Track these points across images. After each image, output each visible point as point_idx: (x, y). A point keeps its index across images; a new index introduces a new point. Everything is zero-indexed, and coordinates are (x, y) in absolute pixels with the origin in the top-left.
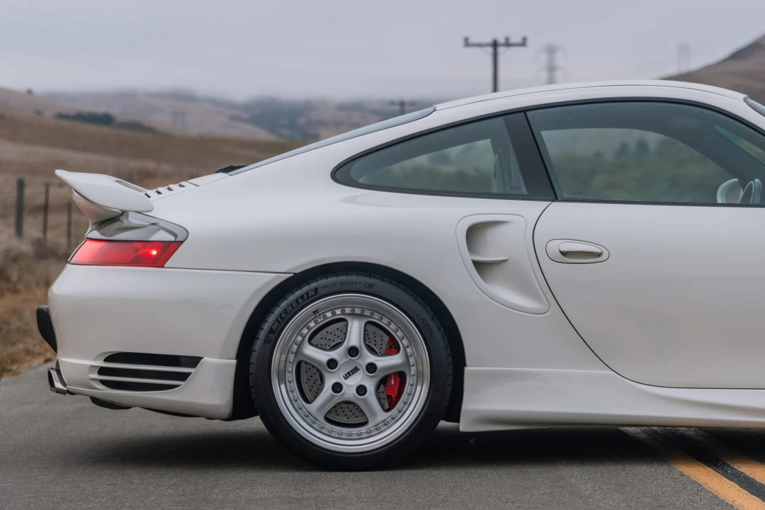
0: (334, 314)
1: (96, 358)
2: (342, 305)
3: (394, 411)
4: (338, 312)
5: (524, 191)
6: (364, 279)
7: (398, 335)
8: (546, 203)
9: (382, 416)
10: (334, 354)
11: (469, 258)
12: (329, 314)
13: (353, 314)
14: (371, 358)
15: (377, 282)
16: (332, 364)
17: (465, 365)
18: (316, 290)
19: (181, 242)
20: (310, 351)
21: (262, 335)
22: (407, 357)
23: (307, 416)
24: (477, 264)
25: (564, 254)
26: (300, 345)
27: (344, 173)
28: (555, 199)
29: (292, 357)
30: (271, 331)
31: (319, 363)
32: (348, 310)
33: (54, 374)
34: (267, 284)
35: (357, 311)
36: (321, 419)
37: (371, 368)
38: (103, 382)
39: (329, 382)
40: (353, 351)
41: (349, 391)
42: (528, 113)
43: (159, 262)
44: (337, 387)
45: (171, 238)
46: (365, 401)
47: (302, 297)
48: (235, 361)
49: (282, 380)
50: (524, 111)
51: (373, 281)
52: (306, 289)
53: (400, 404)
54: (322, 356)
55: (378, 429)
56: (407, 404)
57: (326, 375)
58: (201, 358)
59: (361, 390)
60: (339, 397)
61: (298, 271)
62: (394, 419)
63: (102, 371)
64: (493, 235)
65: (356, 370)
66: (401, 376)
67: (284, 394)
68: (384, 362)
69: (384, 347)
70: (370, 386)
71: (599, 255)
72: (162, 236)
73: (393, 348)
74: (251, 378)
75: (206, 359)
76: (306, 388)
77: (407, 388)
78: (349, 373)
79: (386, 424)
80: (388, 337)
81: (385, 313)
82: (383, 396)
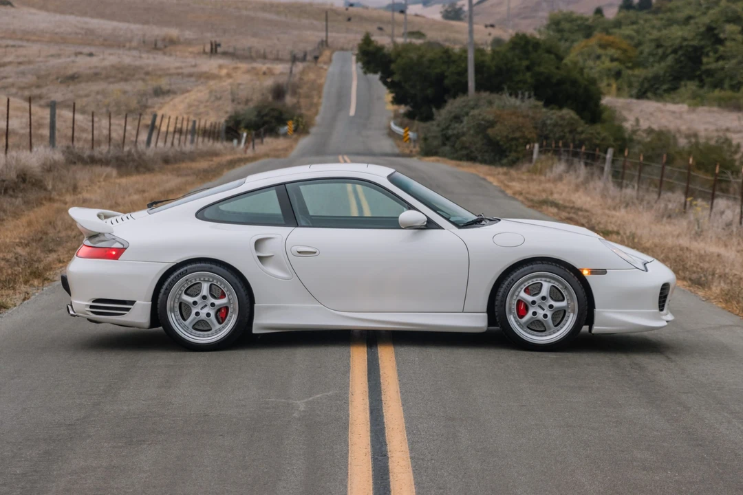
0: (196, 281)
1: (89, 301)
2: (200, 276)
3: (224, 324)
4: (198, 279)
5: (283, 222)
6: (209, 265)
7: (225, 290)
8: (291, 228)
9: (218, 326)
10: (196, 299)
11: (256, 254)
12: (193, 281)
13: (204, 281)
14: (212, 300)
15: (213, 266)
16: (195, 303)
17: (255, 303)
18: (186, 270)
19: (126, 249)
20: (186, 298)
21: (162, 291)
22: (229, 300)
23: (184, 327)
24: (260, 258)
25: (299, 252)
26: (181, 295)
27: (201, 214)
28: (297, 225)
29: (177, 300)
30: (166, 289)
31: (189, 303)
32: (202, 279)
33: (70, 307)
34: (164, 268)
35: (206, 279)
36: (190, 327)
37: (213, 305)
38: (92, 312)
39: (194, 312)
40: (204, 297)
41: (203, 316)
42: (286, 185)
43: (116, 257)
44: (197, 314)
45: (122, 246)
46: (210, 320)
47: (180, 274)
48: (151, 303)
49: (172, 310)
50: (284, 184)
52: (182, 270)
53: (226, 321)
54: (190, 300)
55: (217, 332)
56: (229, 321)
57: (192, 308)
58: (135, 301)
59: (208, 315)
60: (198, 318)
61: (178, 262)
62: (224, 328)
63: (91, 307)
64: (267, 244)
65: (206, 306)
66: (227, 308)
67: (173, 318)
69: (220, 294)
70: (212, 314)
71: (315, 253)
72: (117, 245)
73: (223, 295)
74: (158, 310)
75: (138, 302)
76: (184, 314)
77: (229, 314)
78: (203, 307)
79: (220, 330)
80: (220, 291)
81: (218, 280)
82: (219, 317)
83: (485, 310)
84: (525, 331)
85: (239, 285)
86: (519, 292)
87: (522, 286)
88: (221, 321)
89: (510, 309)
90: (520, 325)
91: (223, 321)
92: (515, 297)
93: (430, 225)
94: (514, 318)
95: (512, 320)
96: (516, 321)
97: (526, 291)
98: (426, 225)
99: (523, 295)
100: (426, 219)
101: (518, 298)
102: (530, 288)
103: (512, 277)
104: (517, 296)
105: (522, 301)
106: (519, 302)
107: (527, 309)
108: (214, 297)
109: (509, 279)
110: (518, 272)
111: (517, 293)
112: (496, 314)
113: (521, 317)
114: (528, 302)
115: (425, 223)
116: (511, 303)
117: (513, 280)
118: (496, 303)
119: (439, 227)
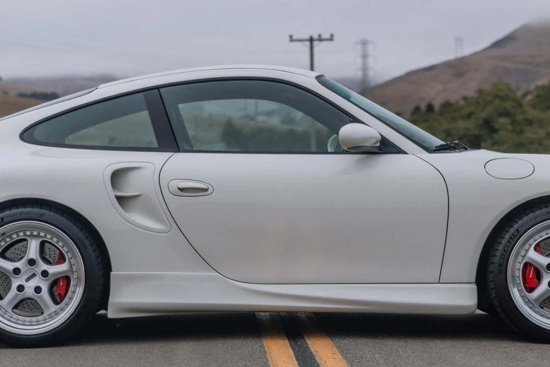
0: (18, 236)
2: (24, 228)
3: (62, 304)
4: (21, 234)
5: (156, 145)
6: (38, 210)
7: (64, 250)
8: (168, 154)
9: (53, 308)
10: (18, 265)
11: (113, 193)
12: (15, 236)
13: (32, 236)
14: (44, 267)
15: (46, 212)
16: (17, 271)
17: (111, 270)
20: (2, 263)
22: (71, 266)
23: (0, 309)
24: (119, 198)
25: (181, 190)
28: (178, 150)
31: (8, 271)
32: (28, 233)
35: (35, 233)
36: (10, 311)
37: (45, 274)
39: (15, 284)
40: (32, 262)
41: (29, 291)
42: (160, 89)
44: (21, 288)
46: (40, 297)
50: (158, 88)
51: (43, 211)
53: (66, 299)
54: (10, 266)
55: (51, 317)
56: (71, 299)
57: (12, 279)
59: (38, 290)
60: (22, 295)
62: (62, 310)
64: (133, 177)
65: (34, 275)
66: (67, 279)
68: (53, 270)
69: (57, 258)
70: (44, 287)
71: (206, 190)
73: (61, 259)
77: (71, 288)
78: (29, 278)
79: (57, 313)
80: (58, 252)
81: (54, 234)
82: (56, 294)
83: (474, 281)
84: (536, 312)
85: (86, 242)
86: (527, 251)
87: (532, 240)
88: (59, 300)
89: (513, 277)
90: (528, 302)
91: (62, 299)
92: (520, 259)
93: (385, 147)
94: (519, 290)
95: (516, 294)
96: (522, 297)
97: (537, 248)
98: (378, 147)
99: (533, 255)
100: (380, 138)
101: (525, 260)
102: (541, 245)
103: (516, 226)
104: (524, 257)
105: (531, 265)
106: (527, 265)
107: (538, 277)
108: (48, 262)
109: (512, 230)
110: (525, 218)
111: (523, 253)
112: (492, 285)
113: (531, 290)
114: (541, 265)
115: (378, 145)
116: (515, 268)
117: (517, 230)
118: (491, 268)
119: (400, 151)
